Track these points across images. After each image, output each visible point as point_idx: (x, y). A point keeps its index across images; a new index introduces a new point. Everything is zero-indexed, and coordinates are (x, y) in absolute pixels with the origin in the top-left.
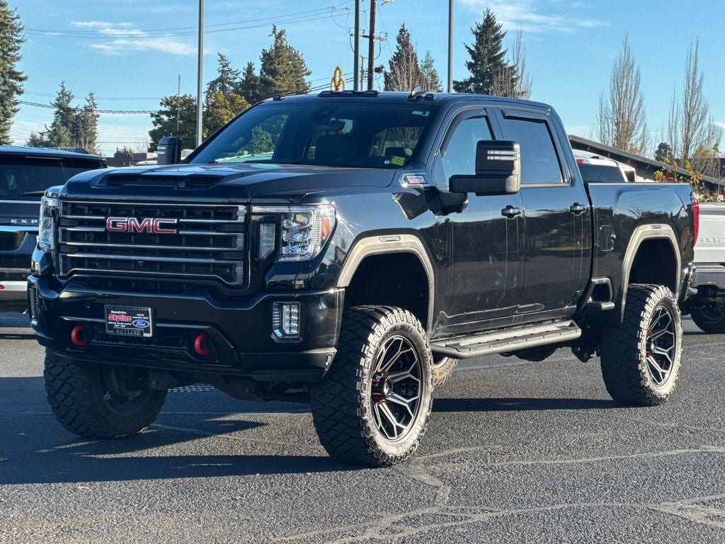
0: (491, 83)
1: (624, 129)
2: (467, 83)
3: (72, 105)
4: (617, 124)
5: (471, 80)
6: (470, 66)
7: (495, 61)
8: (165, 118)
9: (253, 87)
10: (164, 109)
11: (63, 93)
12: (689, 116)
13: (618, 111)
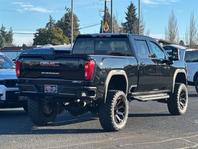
0: (133, 23)
1: (172, 36)
2: (125, 23)
3: (5, 31)
4: (170, 35)
5: (127, 22)
6: (126, 18)
7: (134, 17)
8: (38, 35)
9: (63, 25)
10: (37, 32)
11: (2, 27)
12: (191, 33)
13: (171, 31)
